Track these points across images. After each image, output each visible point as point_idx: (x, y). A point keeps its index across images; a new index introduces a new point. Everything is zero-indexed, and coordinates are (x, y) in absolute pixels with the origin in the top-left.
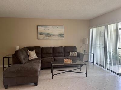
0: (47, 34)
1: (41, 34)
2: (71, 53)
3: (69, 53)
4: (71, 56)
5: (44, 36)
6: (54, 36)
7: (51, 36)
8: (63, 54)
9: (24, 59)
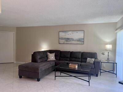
1: (62, 39)
2: (88, 59)
3: (87, 59)
4: (88, 63)
6: (73, 41)
8: (80, 60)
9: (39, 59)
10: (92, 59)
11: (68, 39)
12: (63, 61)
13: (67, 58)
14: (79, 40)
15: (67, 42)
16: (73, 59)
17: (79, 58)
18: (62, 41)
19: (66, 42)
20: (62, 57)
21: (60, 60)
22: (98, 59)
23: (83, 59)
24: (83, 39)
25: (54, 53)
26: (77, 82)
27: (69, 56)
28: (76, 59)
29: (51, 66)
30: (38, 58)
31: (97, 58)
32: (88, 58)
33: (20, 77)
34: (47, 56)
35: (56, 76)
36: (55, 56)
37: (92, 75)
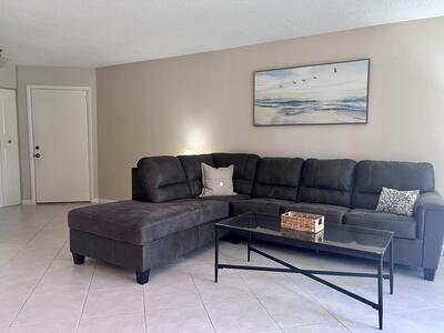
0: (288, 103)
1: (267, 103)
2: (387, 195)
3: (379, 194)
4: (383, 211)
5: (275, 110)
6: (316, 109)
7: (302, 111)
8: (347, 197)
9: (161, 187)
10: (408, 193)
11: (291, 105)
12: (265, 201)
13: (288, 186)
14: (344, 106)
15: (291, 119)
16: (315, 193)
17: (342, 190)
18: (265, 115)
19: (283, 119)
20: (263, 184)
21: (253, 196)
22: (437, 194)
23: (360, 192)
24: (362, 100)
25: (232, 167)
26: (321, 301)
27: (295, 179)
28: (327, 194)
29: (208, 219)
30: (157, 185)
31: (432, 190)
32: (385, 190)
33: (79, 260)
34: (199, 178)
35: (222, 266)
36: (234, 178)
37: (404, 269)
